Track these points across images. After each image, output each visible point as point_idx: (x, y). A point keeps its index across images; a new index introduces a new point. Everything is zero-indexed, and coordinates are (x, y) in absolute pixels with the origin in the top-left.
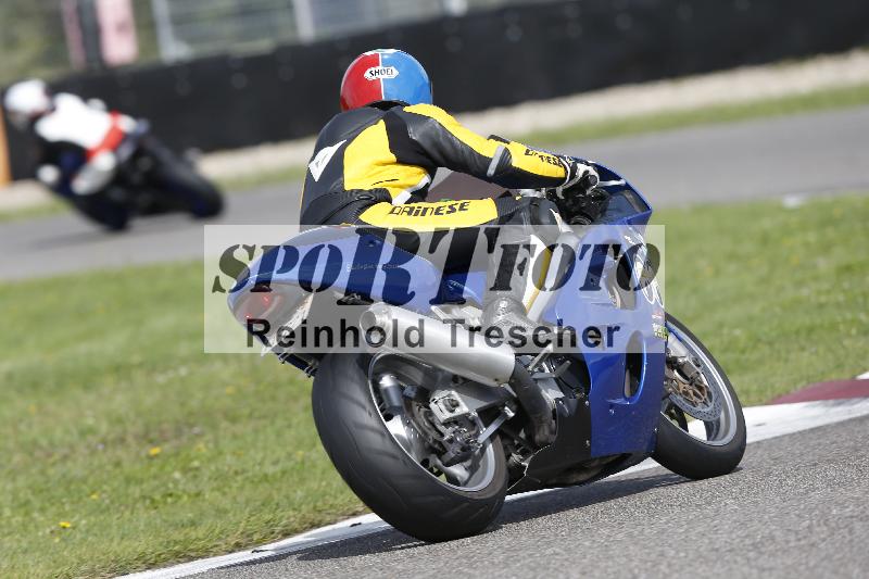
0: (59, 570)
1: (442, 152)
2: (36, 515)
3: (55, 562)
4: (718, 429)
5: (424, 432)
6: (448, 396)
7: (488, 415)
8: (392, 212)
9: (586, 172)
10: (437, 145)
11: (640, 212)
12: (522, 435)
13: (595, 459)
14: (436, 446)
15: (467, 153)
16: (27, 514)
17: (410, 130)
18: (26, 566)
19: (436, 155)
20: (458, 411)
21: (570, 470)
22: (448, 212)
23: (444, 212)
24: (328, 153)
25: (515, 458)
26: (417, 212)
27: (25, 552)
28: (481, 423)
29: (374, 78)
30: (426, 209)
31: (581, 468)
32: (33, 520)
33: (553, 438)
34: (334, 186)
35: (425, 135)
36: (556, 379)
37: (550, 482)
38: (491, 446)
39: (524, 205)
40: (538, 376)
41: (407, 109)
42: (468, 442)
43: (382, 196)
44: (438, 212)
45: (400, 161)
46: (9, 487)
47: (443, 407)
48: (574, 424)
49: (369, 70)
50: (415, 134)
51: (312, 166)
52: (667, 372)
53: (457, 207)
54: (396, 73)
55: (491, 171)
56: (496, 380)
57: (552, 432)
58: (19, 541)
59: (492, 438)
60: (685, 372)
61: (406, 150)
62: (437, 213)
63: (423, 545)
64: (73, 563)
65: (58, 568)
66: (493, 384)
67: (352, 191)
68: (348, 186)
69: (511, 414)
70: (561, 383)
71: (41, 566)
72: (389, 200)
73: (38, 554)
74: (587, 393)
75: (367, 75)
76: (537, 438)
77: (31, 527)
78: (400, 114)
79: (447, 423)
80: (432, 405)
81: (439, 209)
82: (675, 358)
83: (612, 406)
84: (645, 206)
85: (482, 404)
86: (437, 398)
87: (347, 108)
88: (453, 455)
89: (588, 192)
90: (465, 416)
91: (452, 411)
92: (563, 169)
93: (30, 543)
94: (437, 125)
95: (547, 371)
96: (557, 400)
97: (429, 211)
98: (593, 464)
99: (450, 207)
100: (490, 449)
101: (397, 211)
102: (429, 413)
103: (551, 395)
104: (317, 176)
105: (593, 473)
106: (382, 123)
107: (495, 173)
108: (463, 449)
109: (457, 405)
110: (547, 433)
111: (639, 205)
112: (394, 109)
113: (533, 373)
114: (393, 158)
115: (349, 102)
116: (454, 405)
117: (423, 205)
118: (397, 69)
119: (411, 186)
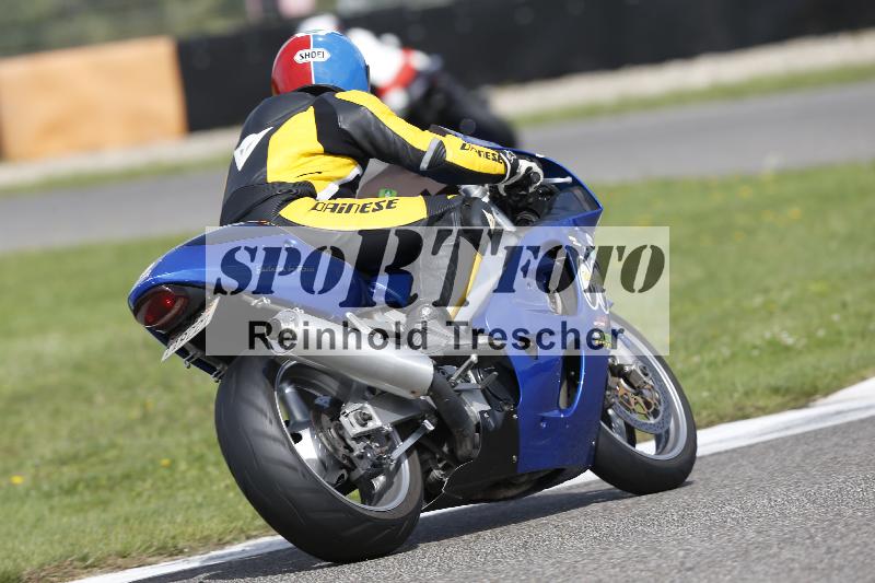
0: (234, 525)
1: (373, 142)
2: (211, 469)
3: (229, 516)
4: (667, 442)
5: (333, 447)
6: (361, 408)
7: (404, 429)
8: (314, 208)
9: (529, 169)
10: (367, 135)
11: (589, 211)
12: (445, 449)
13: (523, 475)
14: (345, 462)
15: (399, 145)
16: (202, 468)
17: (341, 118)
18: (200, 520)
19: (366, 145)
20: (371, 425)
21: (497, 485)
22: (374, 210)
23: (371, 209)
24: (253, 140)
25: (436, 473)
26: (342, 209)
27: (200, 506)
28: (397, 437)
29: (304, 61)
30: (351, 206)
31: (508, 484)
32: (207, 474)
33: (476, 453)
34: (256, 177)
35: (357, 124)
36: (483, 391)
37: (474, 498)
38: (406, 462)
39: (456, 204)
40: (462, 386)
41: (339, 95)
42: (380, 458)
43: (306, 190)
44: (363, 209)
45: (328, 152)
46: (184, 440)
47: (354, 421)
48: (500, 437)
49: (299, 53)
50: (345, 123)
51: (237, 154)
52: (612, 380)
53: (385, 205)
54: (327, 55)
55: (424, 165)
56: (413, 392)
57: (475, 447)
58: (193, 495)
59: (408, 452)
60: (632, 380)
61: (335, 140)
62: (362, 211)
63: (329, 566)
64: (247, 517)
65: (232, 522)
66: (411, 397)
67: (273, 183)
68: (271, 178)
69: (431, 428)
70: (489, 395)
71: (215, 520)
72: (313, 195)
73: (213, 508)
74: (516, 405)
75: (297, 58)
76: (460, 453)
77: (206, 482)
78: (330, 100)
79: (358, 438)
80: (342, 418)
81: (365, 206)
82: (621, 367)
83: (543, 419)
84: (594, 204)
85: (397, 417)
86: (348, 412)
87: (278, 92)
88: (363, 472)
89: (531, 190)
90: (378, 430)
91: (363, 425)
92: (503, 165)
93: (205, 497)
94: (369, 113)
95: (473, 381)
96: (482, 413)
97: (354, 208)
98: (523, 479)
99: (377, 204)
100: (406, 465)
101: (319, 207)
102: (340, 427)
103: (476, 408)
104: (240, 166)
105: (524, 488)
106: (311, 109)
107: (428, 168)
108: (374, 465)
109: (370, 418)
110: (469, 447)
111: (588, 202)
112: (326, 95)
113: (456, 384)
114: (320, 148)
115: (281, 86)
116: (366, 419)
117: (348, 201)
118: (329, 50)
119: (339, 178)
